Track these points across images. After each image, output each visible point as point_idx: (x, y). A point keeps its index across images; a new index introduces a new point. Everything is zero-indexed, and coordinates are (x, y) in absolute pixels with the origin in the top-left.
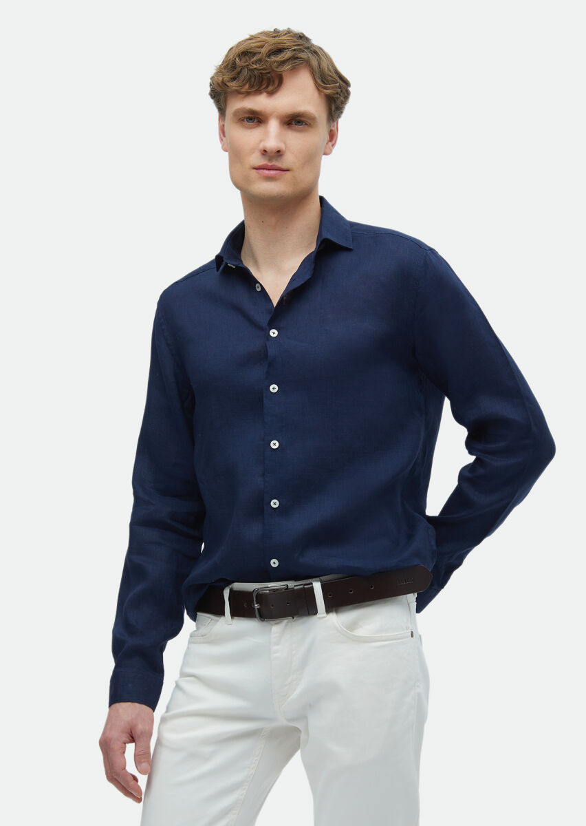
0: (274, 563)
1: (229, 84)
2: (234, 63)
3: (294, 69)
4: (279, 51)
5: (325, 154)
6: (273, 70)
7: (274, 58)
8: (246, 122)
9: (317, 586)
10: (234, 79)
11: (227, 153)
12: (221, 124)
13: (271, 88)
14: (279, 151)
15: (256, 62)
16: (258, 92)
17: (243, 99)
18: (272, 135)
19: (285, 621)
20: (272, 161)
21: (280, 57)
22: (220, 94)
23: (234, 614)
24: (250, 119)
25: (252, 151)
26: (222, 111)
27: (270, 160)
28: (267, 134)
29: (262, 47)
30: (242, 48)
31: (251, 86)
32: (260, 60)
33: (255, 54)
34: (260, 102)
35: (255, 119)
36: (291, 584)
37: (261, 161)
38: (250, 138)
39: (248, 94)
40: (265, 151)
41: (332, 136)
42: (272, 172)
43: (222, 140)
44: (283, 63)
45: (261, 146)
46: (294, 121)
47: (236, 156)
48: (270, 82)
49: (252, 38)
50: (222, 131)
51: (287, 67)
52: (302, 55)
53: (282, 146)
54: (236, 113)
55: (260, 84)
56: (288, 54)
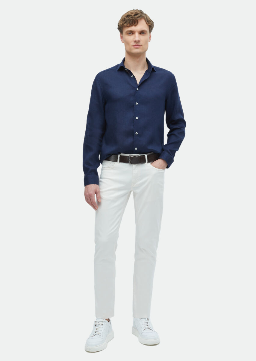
0: (136, 149)
1: (124, 24)
2: (125, 19)
3: (141, 19)
4: (137, 14)
5: (149, 41)
6: (136, 20)
7: (136, 16)
8: (129, 34)
9: (146, 156)
10: (125, 23)
11: (124, 43)
12: (121, 36)
13: (135, 24)
14: (139, 41)
15: (131, 18)
16: (132, 26)
17: (128, 28)
18: (137, 37)
19: (136, 164)
20: (137, 44)
21: (137, 16)
22: (121, 28)
23: (120, 161)
24: (130, 33)
25: (132, 42)
26: (121, 32)
27: (137, 43)
28: (135, 37)
29: (132, 14)
30: (127, 15)
31: (130, 24)
32: (132, 17)
33: (130, 16)
34: (133, 28)
35: (132, 33)
36: (140, 155)
37: (135, 44)
38: (131, 38)
39: (129, 26)
40: (135, 41)
41: (150, 37)
42: (137, 47)
43: (121, 40)
44: (138, 17)
45: (134, 40)
46: (142, 33)
47: (126, 43)
48: (135, 23)
49: (128, 12)
50: (122, 37)
51: (139, 18)
52: (142, 15)
53: (140, 40)
54: (126, 32)
55: (132, 23)
56: (139, 15)
